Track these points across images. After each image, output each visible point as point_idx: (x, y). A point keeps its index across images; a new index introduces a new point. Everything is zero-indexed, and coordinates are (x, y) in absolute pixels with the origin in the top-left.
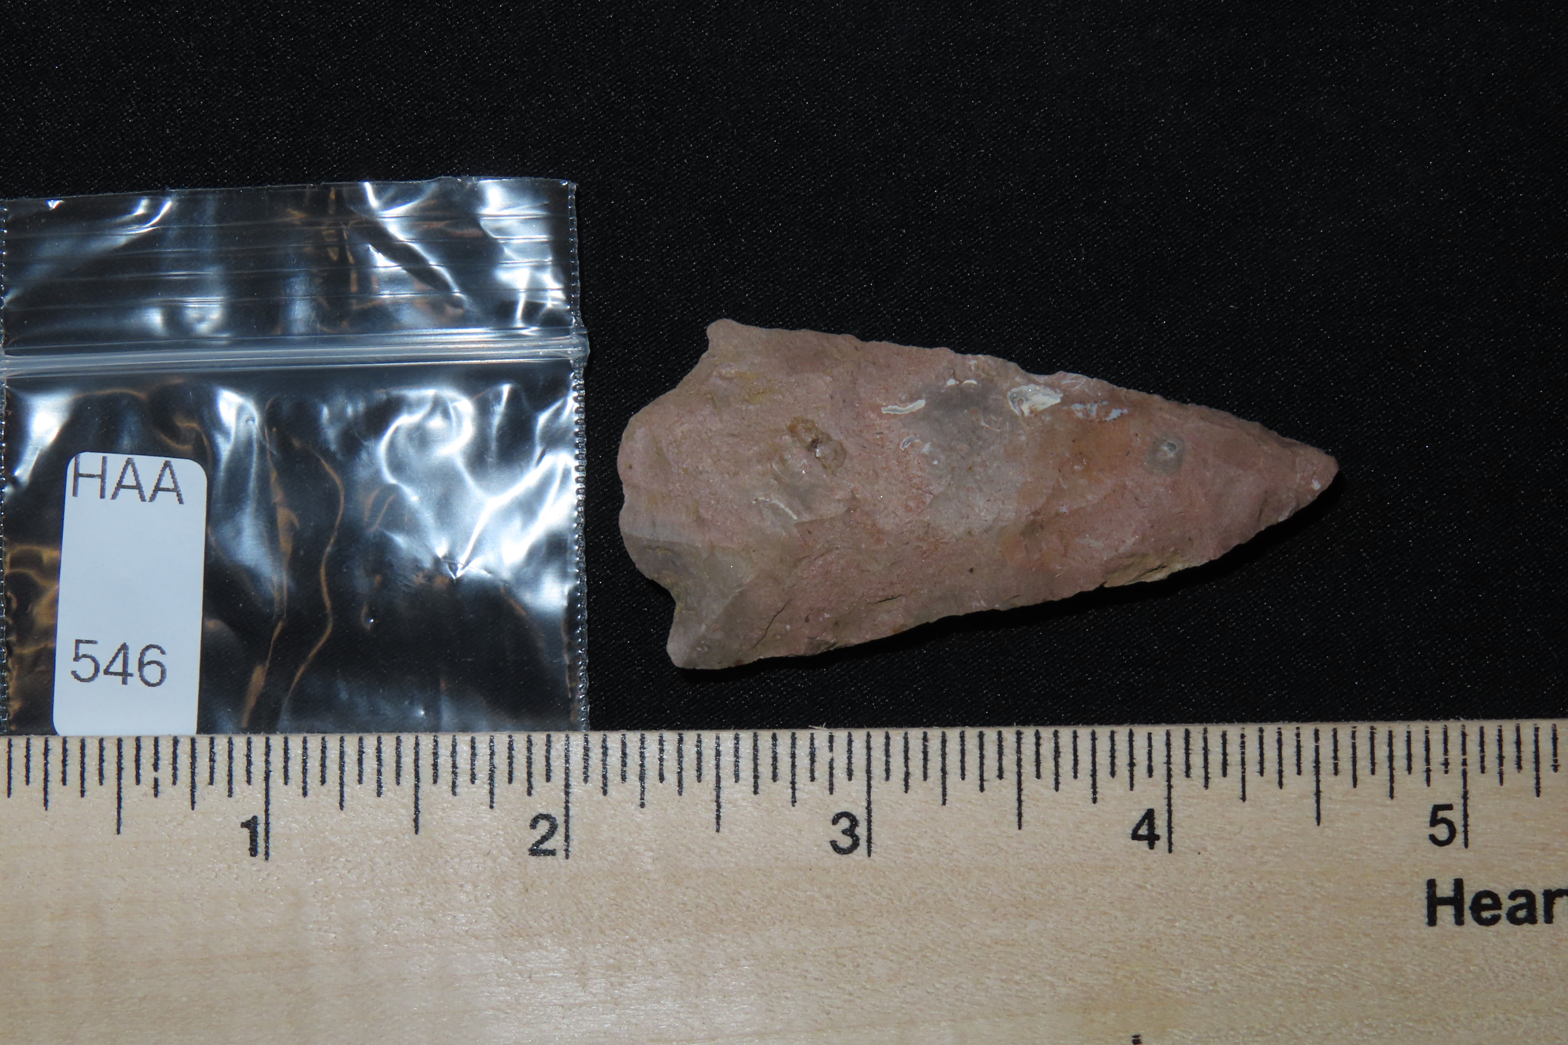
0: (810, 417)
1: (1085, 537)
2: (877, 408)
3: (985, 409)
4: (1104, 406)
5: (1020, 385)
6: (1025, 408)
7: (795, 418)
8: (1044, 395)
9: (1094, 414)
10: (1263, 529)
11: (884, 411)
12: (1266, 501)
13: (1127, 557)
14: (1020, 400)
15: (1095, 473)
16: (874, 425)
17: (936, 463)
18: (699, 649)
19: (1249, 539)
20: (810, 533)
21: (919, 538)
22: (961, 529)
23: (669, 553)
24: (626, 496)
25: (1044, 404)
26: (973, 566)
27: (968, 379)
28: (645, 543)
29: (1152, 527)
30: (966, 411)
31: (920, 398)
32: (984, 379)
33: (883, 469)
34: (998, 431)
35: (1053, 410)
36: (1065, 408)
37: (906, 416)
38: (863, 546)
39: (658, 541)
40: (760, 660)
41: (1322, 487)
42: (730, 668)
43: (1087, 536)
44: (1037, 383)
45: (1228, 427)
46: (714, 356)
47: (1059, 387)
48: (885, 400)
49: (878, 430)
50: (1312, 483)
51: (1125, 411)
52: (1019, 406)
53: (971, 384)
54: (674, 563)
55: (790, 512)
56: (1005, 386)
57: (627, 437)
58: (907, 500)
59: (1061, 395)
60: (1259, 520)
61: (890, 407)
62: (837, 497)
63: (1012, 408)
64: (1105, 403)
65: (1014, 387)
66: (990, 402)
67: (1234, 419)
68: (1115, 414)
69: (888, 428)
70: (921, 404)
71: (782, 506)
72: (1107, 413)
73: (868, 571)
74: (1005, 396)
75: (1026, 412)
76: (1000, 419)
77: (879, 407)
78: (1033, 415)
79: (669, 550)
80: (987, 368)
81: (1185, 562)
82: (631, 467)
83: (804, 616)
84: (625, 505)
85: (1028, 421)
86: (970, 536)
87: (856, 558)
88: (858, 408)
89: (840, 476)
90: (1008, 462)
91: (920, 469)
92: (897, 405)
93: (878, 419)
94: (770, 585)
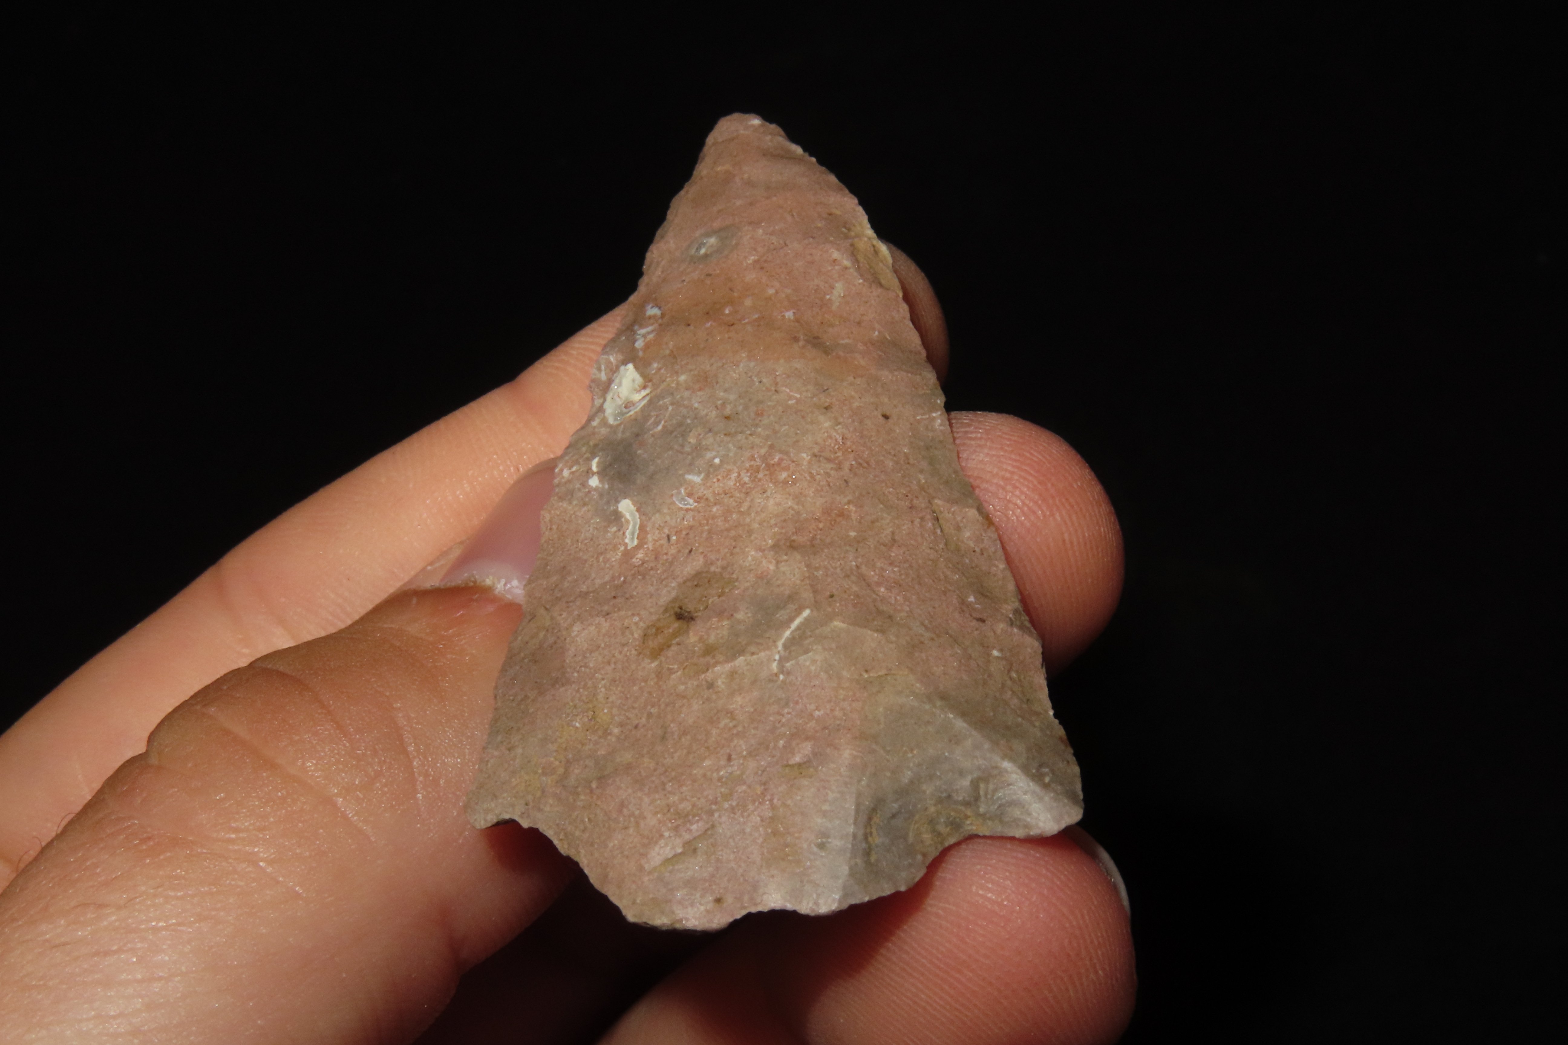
0: (638, 635)
1: (830, 299)
2: (628, 554)
3: (637, 435)
4: (641, 325)
5: (604, 418)
6: (638, 396)
7: (640, 654)
8: (620, 385)
9: (651, 328)
11: (633, 545)
14: (626, 407)
15: (735, 294)
16: (654, 550)
17: (717, 461)
18: (1047, 780)
20: (832, 596)
21: (839, 468)
22: (822, 418)
23: (876, 819)
25: (635, 380)
26: (878, 413)
27: (590, 469)
28: (859, 861)
30: (639, 453)
31: (616, 509)
32: (592, 455)
33: (726, 520)
34: (670, 409)
35: (643, 368)
36: (641, 355)
37: (643, 515)
38: (853, 534)
39: (855, 836)
40: (1056, 716)
43: (828, 297)
44: (604, 401)
47: (611, 378)
48: (616, 550)
49: (664, 542)
50: (753, 124)
51: (649, 307)
52: (634, 404)
53: (598, 462)
54: (894, 816)
55: (797, 622)
56: (604, 431)
58: (776, 483)
59: (623, 366)
61: (627, 540)
63: (637, 410)
66: (627, 434)
68: (652, 311)
69: (661, 530)
70: (625, 506)
71: (787, 634)
72: (651, 318)
73: (893, 533)
74: (619, 423)
75: (644, 393)
76: (653, 414)
77: (626, 552)
78: (649, 385)
79: (870, 819)
83: (974, 623)
85: (657, 387)
86: (832, 408)
87: (872, 546)
88: (625, 578)
89: (736, 572)
90: (717, 383)
91: (727, 476)
92: (624, 534)
93: (645, 546)
94: (923, 656)
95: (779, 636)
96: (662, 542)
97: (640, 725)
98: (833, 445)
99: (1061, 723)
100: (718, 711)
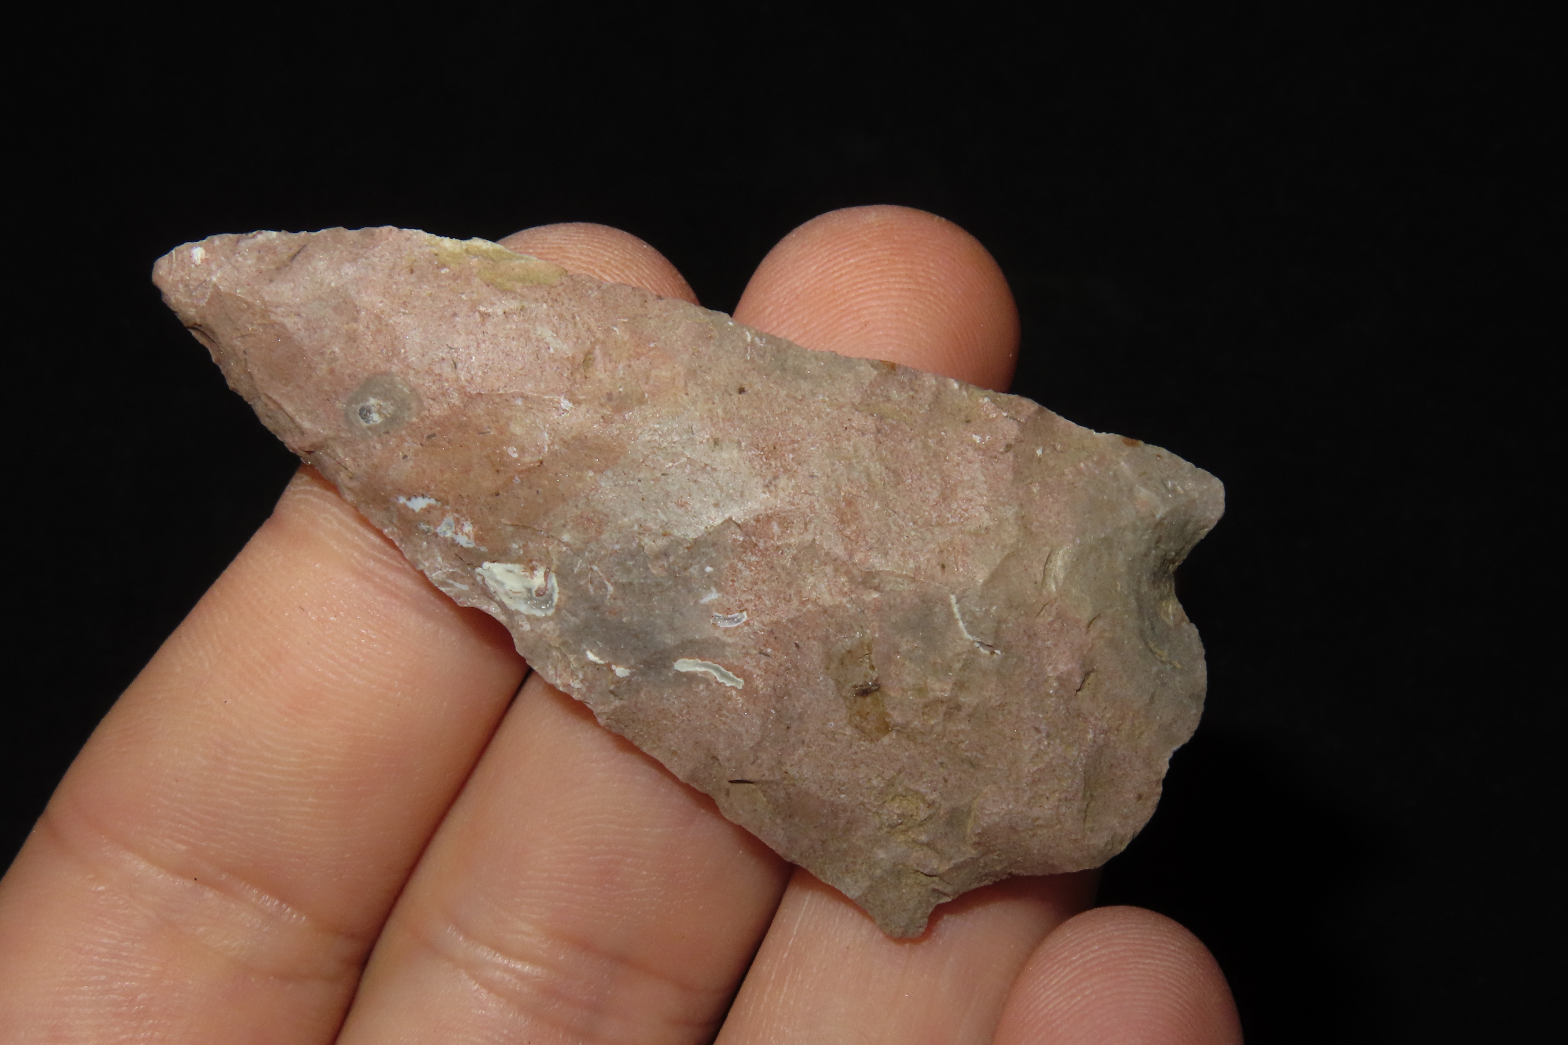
0: (848, 731)
1: (555, 350)
2: (749, 692)
3: (596, 608)
4: (428, 523)
5: (529, 618)
6: (538, 580)
7: (872, 741)
8: (502, 584)
9: (449, 519)
10: (303, 234)
11: (740, 683)
12: (278, 269)
13: (512, 291)
14: (541, 596)
15: (493, 432)
16: (766, 671)
17: (709, 569)
19: (331, 229)
20: (943, 567)
21: (792, 472)
22: (725, 455)
23: (1152, 645)
24: (1167, 760)
25: (510, 571)
26: (736, 396)
27: (595, 664)
28: (1177, 679)
29: (455, 315)
30: (624, 620)
31: (679, 674)
32: (574, 652)
34: (595, 568)
35: (500, 555)
36: (483, 549)
37: (713, 658)
38: (876, 505)
39: (1159, 671)
40: (1098, 430)
41: (192, 247)
42: (1148, 441)
43: (552, 352)
44: (502, 605)
45: (274, 402)
46: (935, 890)
47: (474, 584)
48: (730, 698)
49: (764, 660)
50: (202, 260)
51: (402, 500)
52: (546, 588)
53: (595, 654)
54: (1153, 629)
55: (955, 611)
56: (549, 626)
57: (1121, 843)
59: (479, 570)
60: (302, 249)
61: (728, 684)
62: (876, 595)
63: (557, 590)
64: (424, 527)
65: (538, 619)
66: (582, 614)
67: (259, 408)
68: (418, 504)
69: (747, 654)
70: (684, 665)
71: (961, 626)
72: (428, 510)
73: (887, 468)
74: (558, 609)
75: (540, 574)
76: (582, 583)
77: (744, 692)
78: (534, 563)
79: (1150, 651)
80: (560, 667)
81: (436, 245)
82: (1140, 797)
83: (1009, 455)
84: (1175, 748)
85: (546, 559)
86: (718, 438)
87: (895, 496)
88: (774, 708)
89: (853, 624)
90: (607, 515)
91: (735, 571)
92: (717, 682)
93: (755, 676)
94: (1036, 523)
95: (958, 632)
96: (763, 662)
97: (946, 777)
98: (761, 463)
99: (1108, 432)
100: (987, 715)
